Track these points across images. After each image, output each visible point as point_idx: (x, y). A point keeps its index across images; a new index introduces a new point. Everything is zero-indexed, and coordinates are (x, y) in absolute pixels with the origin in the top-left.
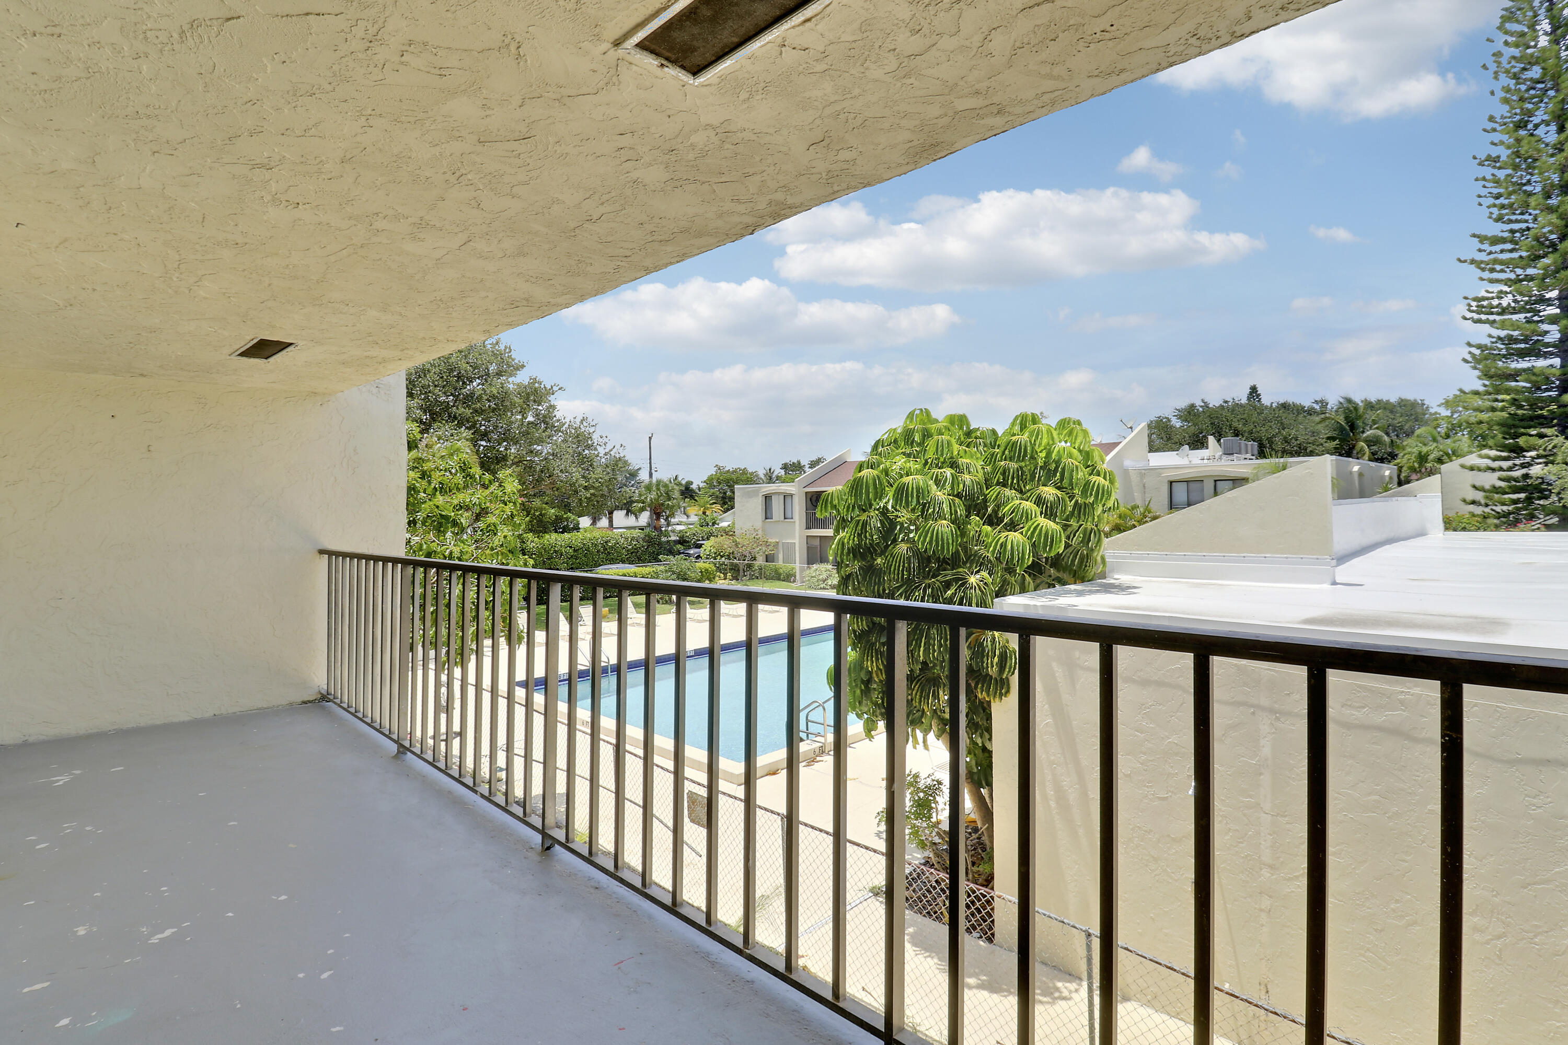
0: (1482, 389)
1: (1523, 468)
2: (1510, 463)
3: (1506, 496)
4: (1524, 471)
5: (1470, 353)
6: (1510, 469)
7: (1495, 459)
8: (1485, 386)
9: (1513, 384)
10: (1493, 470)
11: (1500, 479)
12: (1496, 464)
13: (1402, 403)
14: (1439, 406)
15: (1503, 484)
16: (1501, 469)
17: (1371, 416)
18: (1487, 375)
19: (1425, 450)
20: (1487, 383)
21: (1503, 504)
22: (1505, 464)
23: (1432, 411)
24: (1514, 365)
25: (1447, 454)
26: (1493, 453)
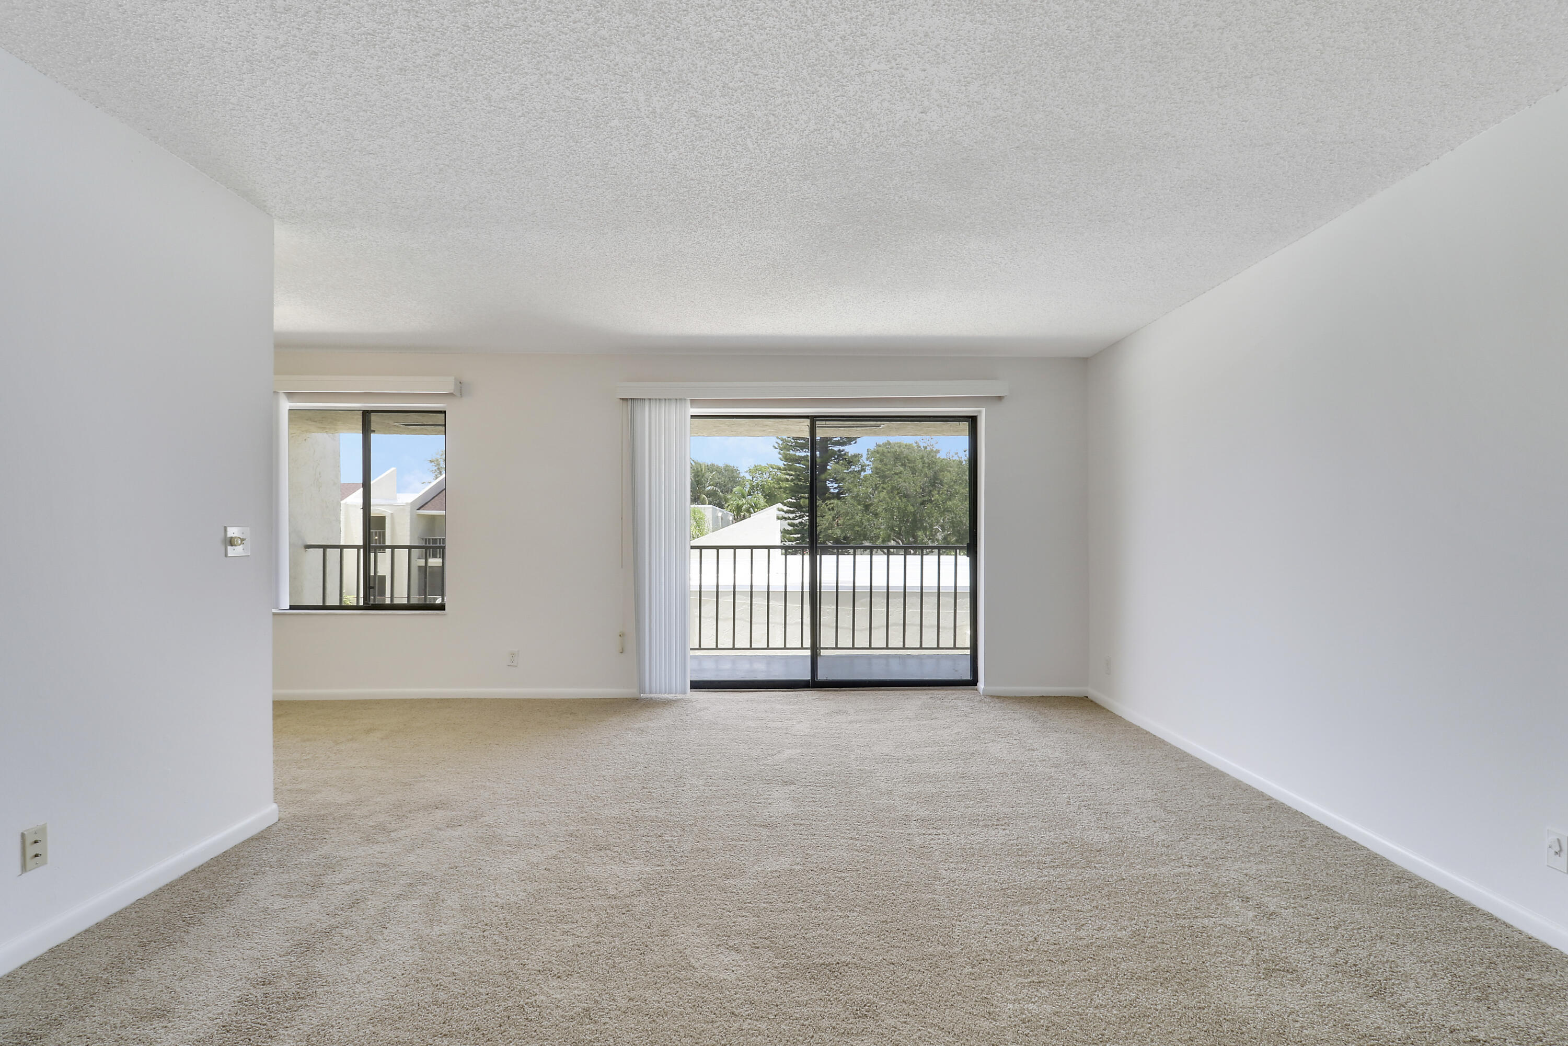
0: (782, 466)
1: (800, 518)
2: (794, 515)
3: (792, 536)
4: (800, 520)
5: (777, 443)
6: (794, 519)
7: (786, 512)
8: (785, 465)
9: (798, 465)
10: (785, 519)
11: (789, 525)
12: (787, 515)
13: (727, 468)
14: (746, 472)
15: (790, 528)
16: (789, 519)
17: (709, 475)
18: (786, 458)
19: (740, 503)
20: (786, 463)
21: (790, 540)
22: (791, 516)
23: (742, 475)
24: (798, 454)
25: (752, 506)
26: (786, 508)
